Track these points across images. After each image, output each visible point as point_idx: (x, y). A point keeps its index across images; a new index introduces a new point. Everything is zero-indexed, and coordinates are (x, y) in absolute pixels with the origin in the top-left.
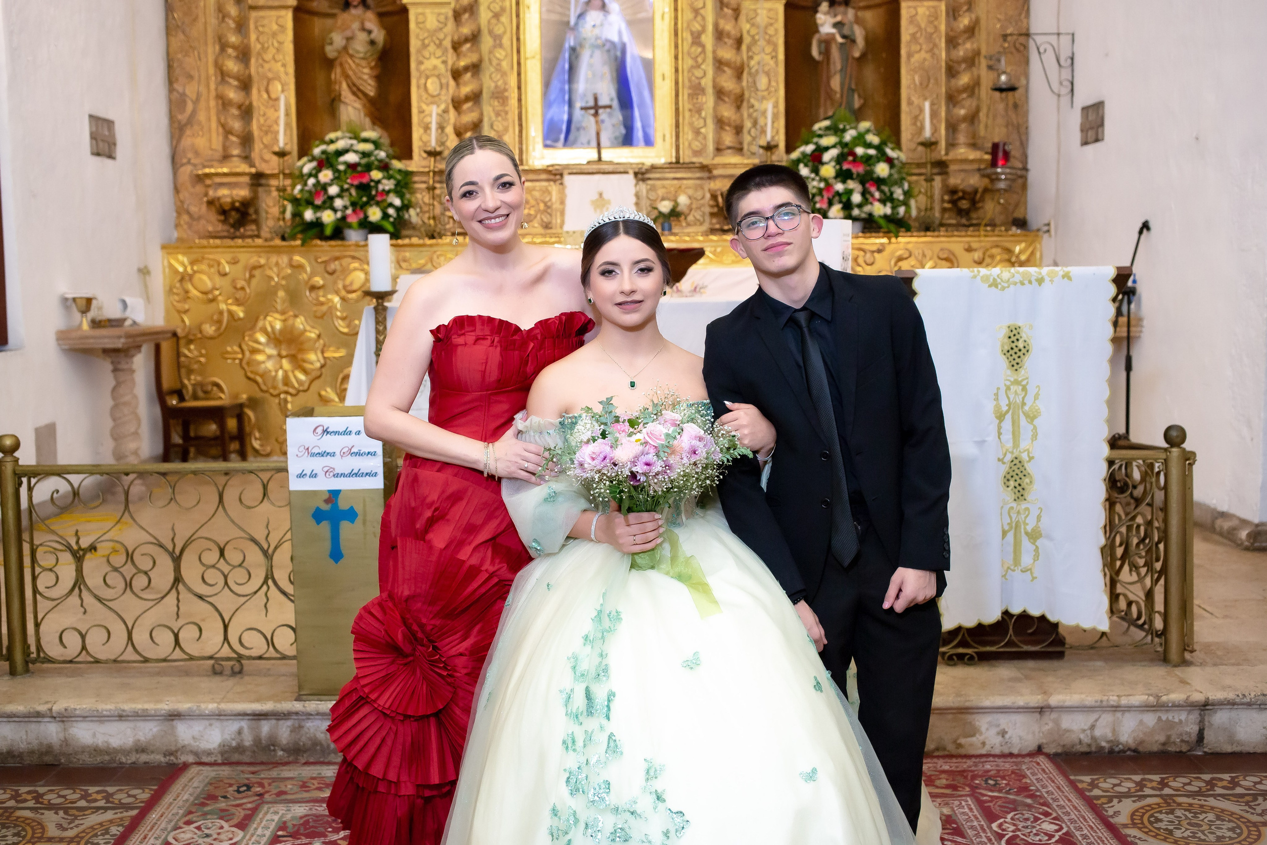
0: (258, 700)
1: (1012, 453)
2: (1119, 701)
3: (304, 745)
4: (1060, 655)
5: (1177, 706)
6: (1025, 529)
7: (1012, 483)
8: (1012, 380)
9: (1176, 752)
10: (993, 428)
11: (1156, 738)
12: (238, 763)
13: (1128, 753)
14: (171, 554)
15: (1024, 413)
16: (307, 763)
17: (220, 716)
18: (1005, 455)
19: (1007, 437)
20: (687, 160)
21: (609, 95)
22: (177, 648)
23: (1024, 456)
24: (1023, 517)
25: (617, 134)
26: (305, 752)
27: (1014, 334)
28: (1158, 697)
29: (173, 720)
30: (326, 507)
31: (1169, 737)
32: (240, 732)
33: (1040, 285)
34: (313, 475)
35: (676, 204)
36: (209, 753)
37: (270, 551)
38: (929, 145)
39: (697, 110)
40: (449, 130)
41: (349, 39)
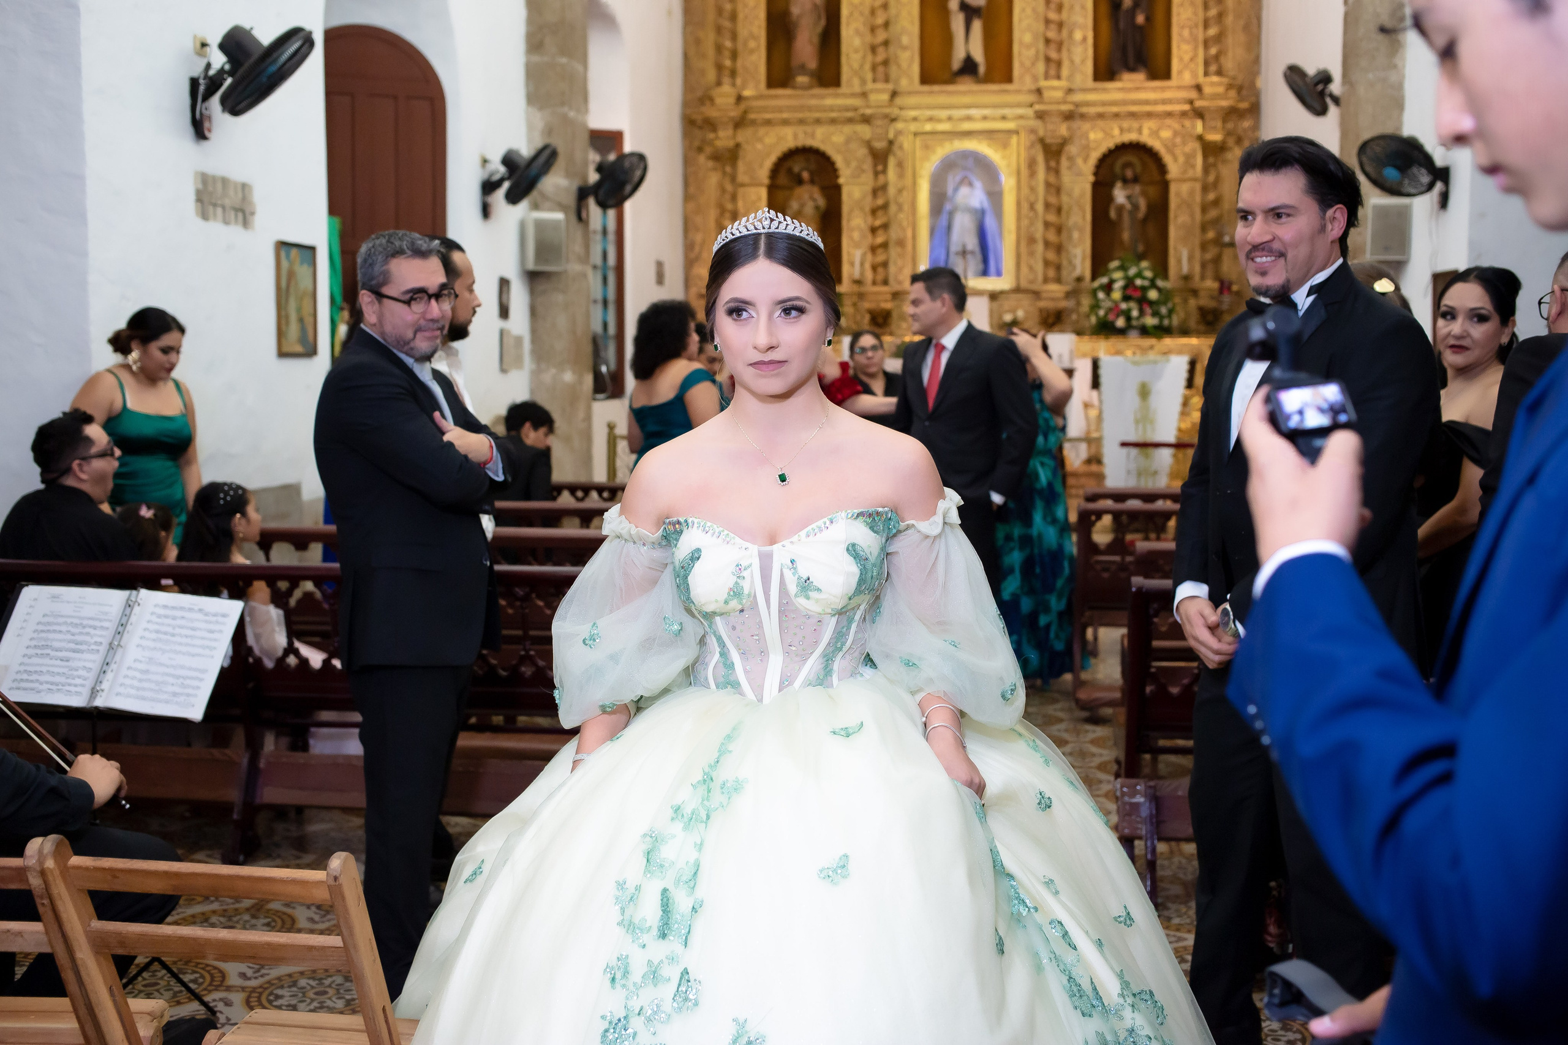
20: (1024, 287)
21: (973, 243)
25: (978, 267)
38: (1187, 278)
39: (1032, 254)
40: (868, 266)
41: (802, 205)
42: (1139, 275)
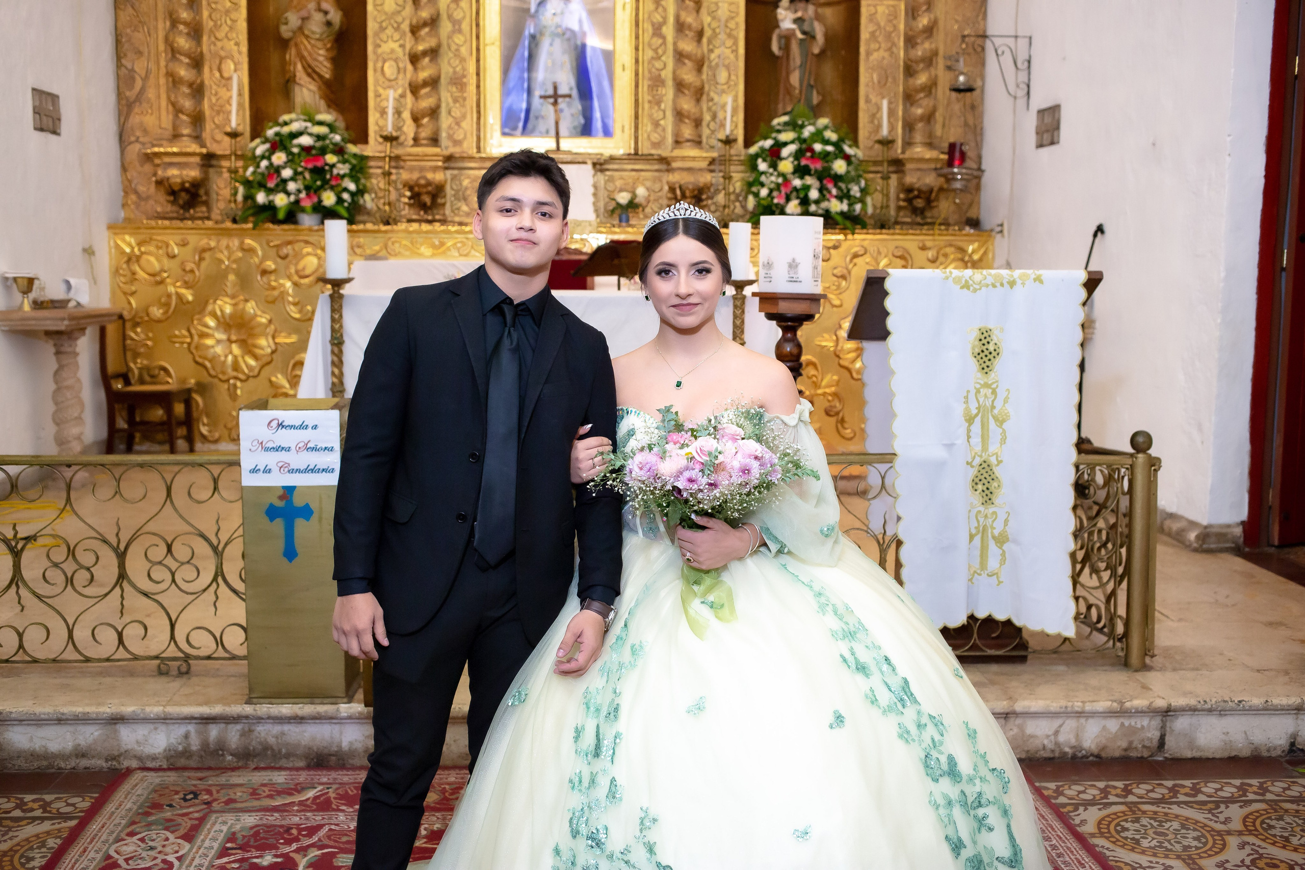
0: (207, 703)
1: (981, 456)
2: (1084, 707)
3: (254, 750)
4: (1023, 659)
5: (1140, 712)
6: (992, 533)
7: (980, 487)
8: (982, 382)
9: (1138, 758)
10: (962, 431)
11: (1119, 743)
12: (185, 769)
13: (1091, 758)
14: (116, 550)
15: (994, 417)
16: (257, 769)
17: (165, 720)
18: (974, 458)
19: (976, 440)
20: (646, 152)
21: (568, 84)
22: (121, 647)
23: (993, 460)
24: (990, 521)
25: (576, 123)
26: (255, 756)
27: (985, 337)
28: (1122, 703)
29: (115, 724)
30: (280, 504)
31: (1131, 743)
32: (187, 736)
33: (1011, 288)
34: (267, 471)
35: (634, 196)
36: (154, 758)
37: (220, 548)
38: (887, 143)
39: (657, 102)
40: (406, 115)
41: (304, 19)
42: (818, 136)
